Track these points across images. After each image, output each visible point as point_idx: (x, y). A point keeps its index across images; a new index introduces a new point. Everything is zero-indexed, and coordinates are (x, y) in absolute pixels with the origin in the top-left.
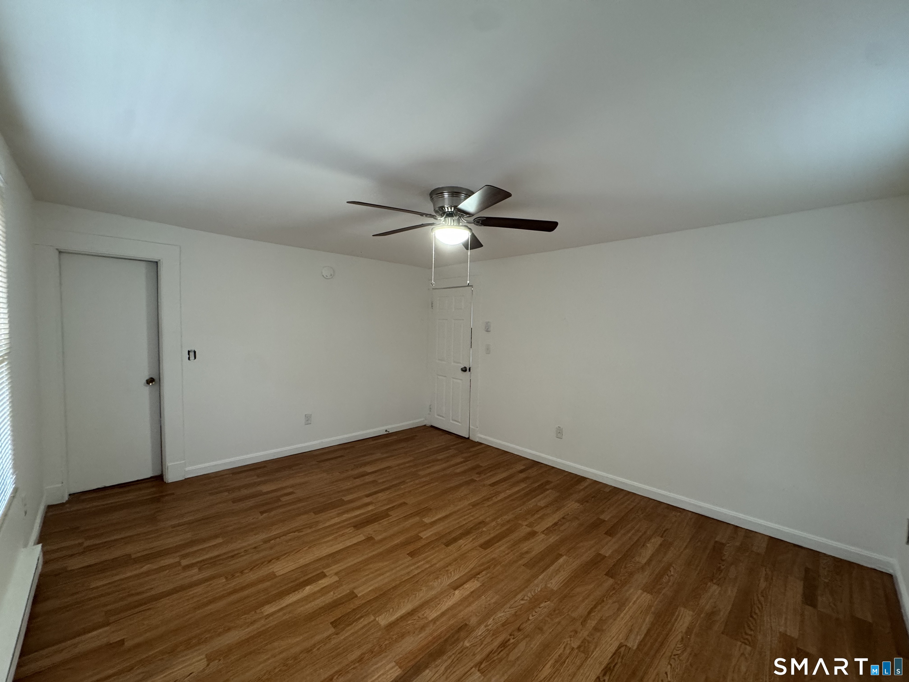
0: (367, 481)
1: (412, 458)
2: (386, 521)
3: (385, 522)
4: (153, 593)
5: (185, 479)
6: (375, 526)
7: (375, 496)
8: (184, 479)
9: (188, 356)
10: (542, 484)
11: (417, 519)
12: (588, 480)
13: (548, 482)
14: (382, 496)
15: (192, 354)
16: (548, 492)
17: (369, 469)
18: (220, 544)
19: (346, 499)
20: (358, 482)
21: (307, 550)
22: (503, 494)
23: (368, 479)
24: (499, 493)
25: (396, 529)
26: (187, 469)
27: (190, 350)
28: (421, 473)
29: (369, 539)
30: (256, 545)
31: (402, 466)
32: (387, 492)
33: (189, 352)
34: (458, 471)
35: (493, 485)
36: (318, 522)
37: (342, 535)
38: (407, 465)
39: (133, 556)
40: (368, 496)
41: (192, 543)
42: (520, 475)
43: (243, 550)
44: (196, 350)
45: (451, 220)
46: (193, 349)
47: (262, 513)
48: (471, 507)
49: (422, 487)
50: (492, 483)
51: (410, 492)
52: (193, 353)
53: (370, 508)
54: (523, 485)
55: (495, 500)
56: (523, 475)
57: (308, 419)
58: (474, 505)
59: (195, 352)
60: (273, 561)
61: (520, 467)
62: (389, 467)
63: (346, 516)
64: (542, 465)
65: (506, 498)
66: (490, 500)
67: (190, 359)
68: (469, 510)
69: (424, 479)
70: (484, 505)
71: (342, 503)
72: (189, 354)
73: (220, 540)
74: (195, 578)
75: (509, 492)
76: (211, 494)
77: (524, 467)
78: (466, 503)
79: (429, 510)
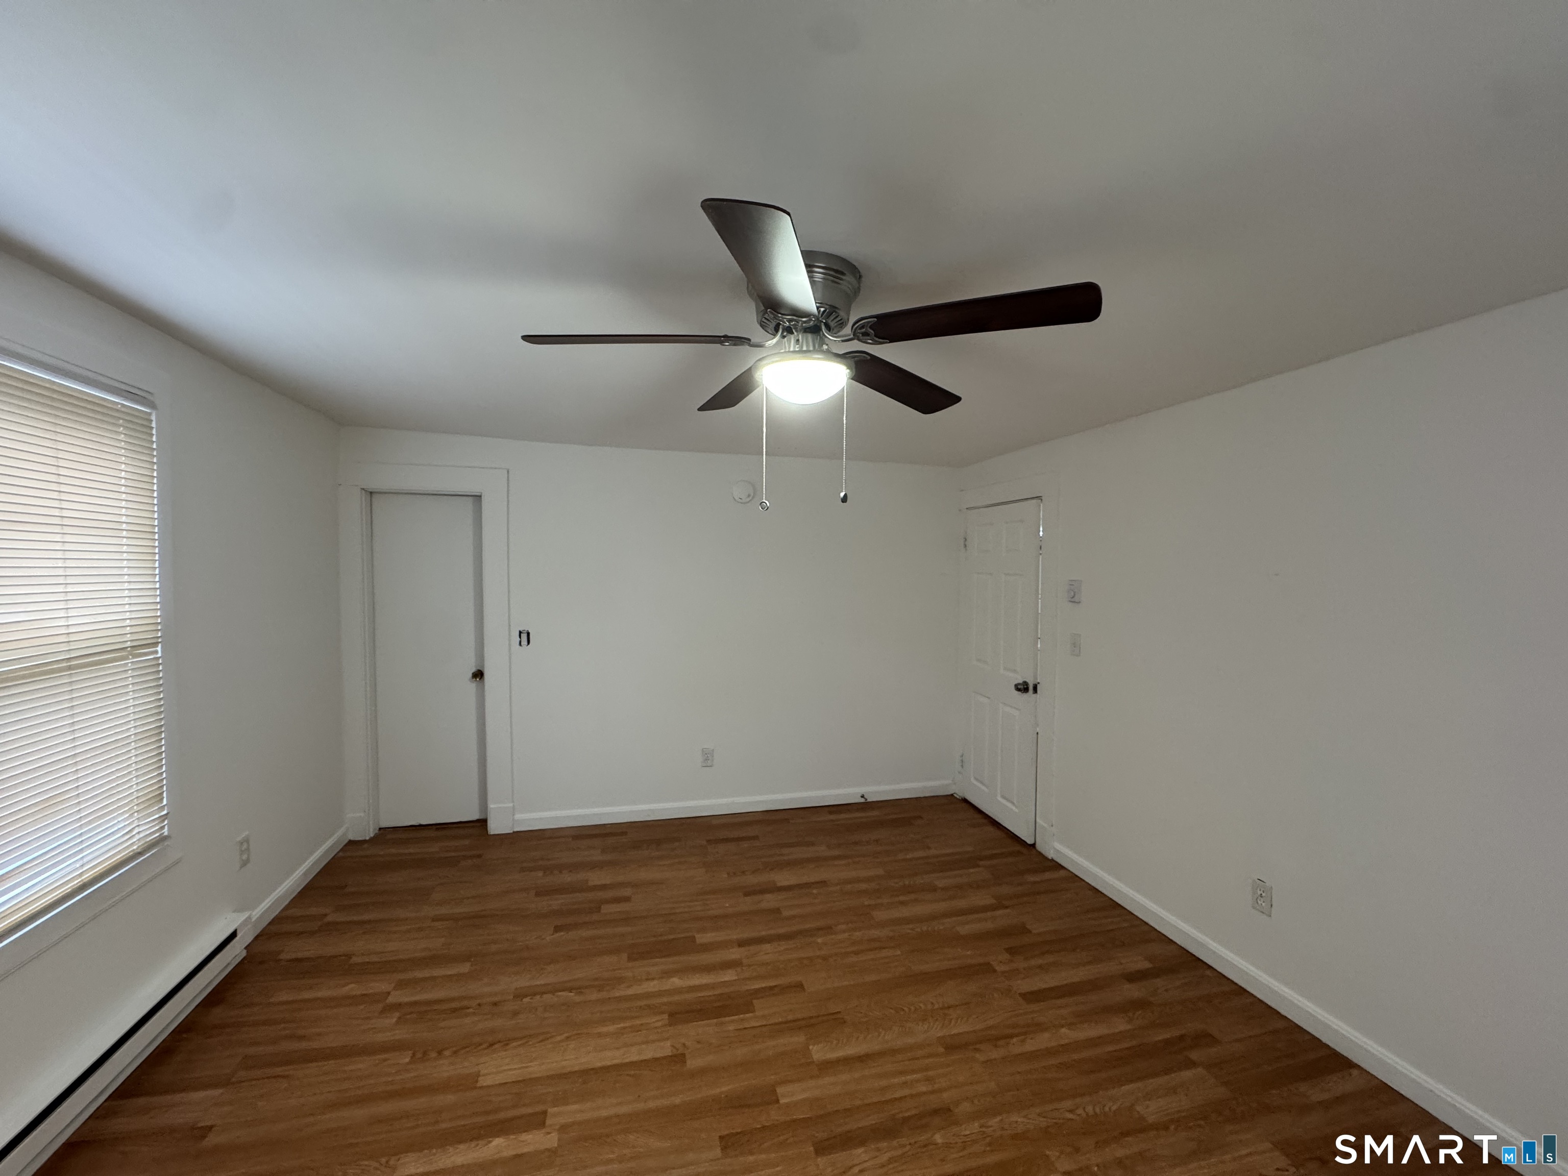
0: (764, 905)
1: (880, 872)
2: (732, 1021)
3: (732, 1024)
4: (315, 1045)
5: (514, 832)
6: (705, 1029)
7: (753, 949)
8: (512, 832)
9: (519, 639)
10: (1182, 1038)
11: (798, 1039)
12: (1355, 1072)
13: (1203, 1039)
14: (768, 953)
15: (524, 636)
16: (1187, 1074)
17: (784, 878)
18: (460, 977)
19: (703, 938)
20: (746, 904)
21: (562, 1041)
22: (1046, 1035)
23: (769, 901)
24: (1039, 1027)
25: (741, 1052)
26: (518, 816)
27: (521, 629)
28: (880, 915)
29: (678, 1058)
30: (496, 999)
31: (849, 887)
32: (783, 945)
33: (520, 632)
34: (964, 930)
35: (1032, 997)
36: (620, 980)
37: (636, 1029)
38: (864, 886)
39: (355, 960)
40: (741, 944)
41: (433, 960)
42: (1127, 986)
43: (474, 1003)
44: (530, 631)
46: (526, 630)
47: (557, 929)
48: (941, 1050)
49: (856, 953)
50: (1032, 993)
51: (825, 958)
52: (526, 634)
53: (729, 976)
54: (1120, 1025)
55: (1016, 1047)
56: (1133, 991)
57: (708, 758)
58: (952, 1046)
59: (528, 634)
60: (496, 1046)
61: (1136, 962)
62: (823, 883)
63: (676, 982)
64: (1208, 972)
65: (1049, 1052)
66: (1001, 1043)
67: (522, 644)
68: (930, 1056)
69: (875, 933)
70: (977, 1055)
71: (689, 946)
72: (520, 637)
73: (465, 968)
74: (380, 1038)
75: (1068, 1035)
76: (523, 870)
77: (1151, 966)
78: (936, 1031)
79: (836, 1021)
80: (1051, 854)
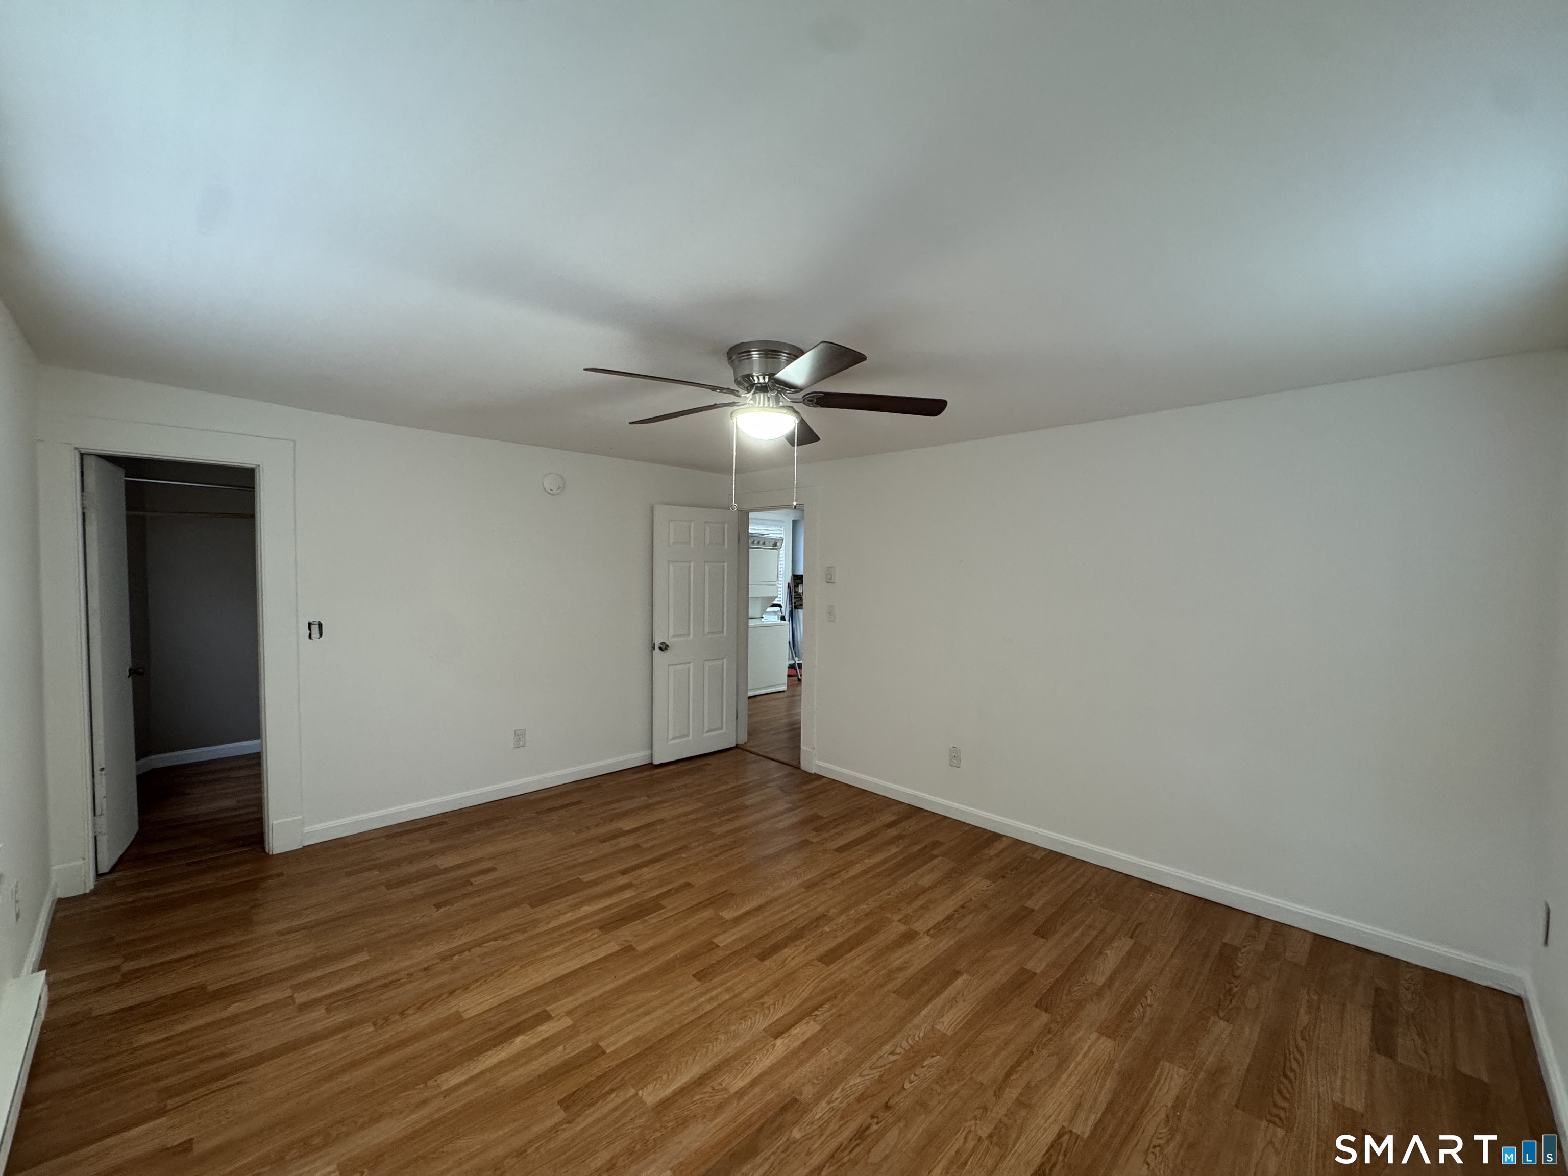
0: (623, 845)
1: (700, 805)
2: (653, 917)
3: (654, 919)
4: (246, 1054)
5: (304, 847)
6: (637, 927)
7: (636, 873)
8: (301, 847)
9: (309, 632)
10: (926, 847)
11: (708, 913)
12: (1004, 839)
13: (935, 844)
14: (647, 873)
15: (315, 629)
16: (936, 861)
17: (626, 825)
18: (365, 964)
19: (586, 878)
20: (607, 848)
21: (517, 971)
22: (858, 865)
23: (624, 842)
24: (852, 863)
25: (671, 932)
26: (307, 829)
27: (311, 621)
28: (718, 831)
29: (628, 949)
30: (426, 965)
31: (683, 819)
32: (658, 866)
33: (310, 624)
34: (781, 825)
35: (840, 850)
36: (536, 922)
37: (581, 943)
38: (693, 816)
39: (211, 988)
40: (624, 872)
41: (314, 963)
42: (889, 831)
43: (403, 974)
44: (322, 622)
45: (764, 398)
46: (317, 621)
47: (438, 906)
48: (803, 890)
49: (716, 856)
50: (840, 847)
51: (696, 864)
52: (318, 626)
53: (627, 894)
54: (894, 850)
55: (845, 876)
56: (893, 832)
57: (520, 738)
58: (809, 886)
59: (320, 625)
60: (457, 992)
61: (889, 818)
62: (661, 821)
63: (586, 909)
64: (926, 814)
65: (865, 872)
66: (835, 876)
67: (312, 637)
68: (799, 894)
69: (721, 842)
70: (826, 886)
71: (578, 886)
72: (310, 629)
73: (364, 957)
74: (319, 1027)
75: (869, 862)
76: (349, 874)
77: (896, 818)
78: (795, 882)
79: (731, 896)
80: (813, 770)
